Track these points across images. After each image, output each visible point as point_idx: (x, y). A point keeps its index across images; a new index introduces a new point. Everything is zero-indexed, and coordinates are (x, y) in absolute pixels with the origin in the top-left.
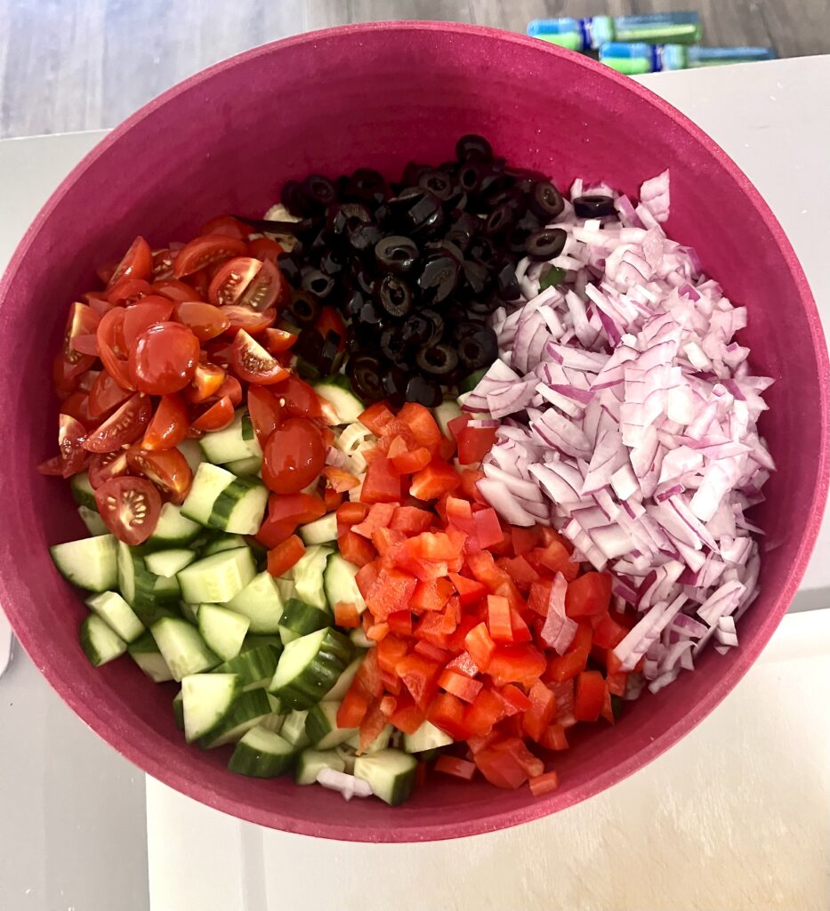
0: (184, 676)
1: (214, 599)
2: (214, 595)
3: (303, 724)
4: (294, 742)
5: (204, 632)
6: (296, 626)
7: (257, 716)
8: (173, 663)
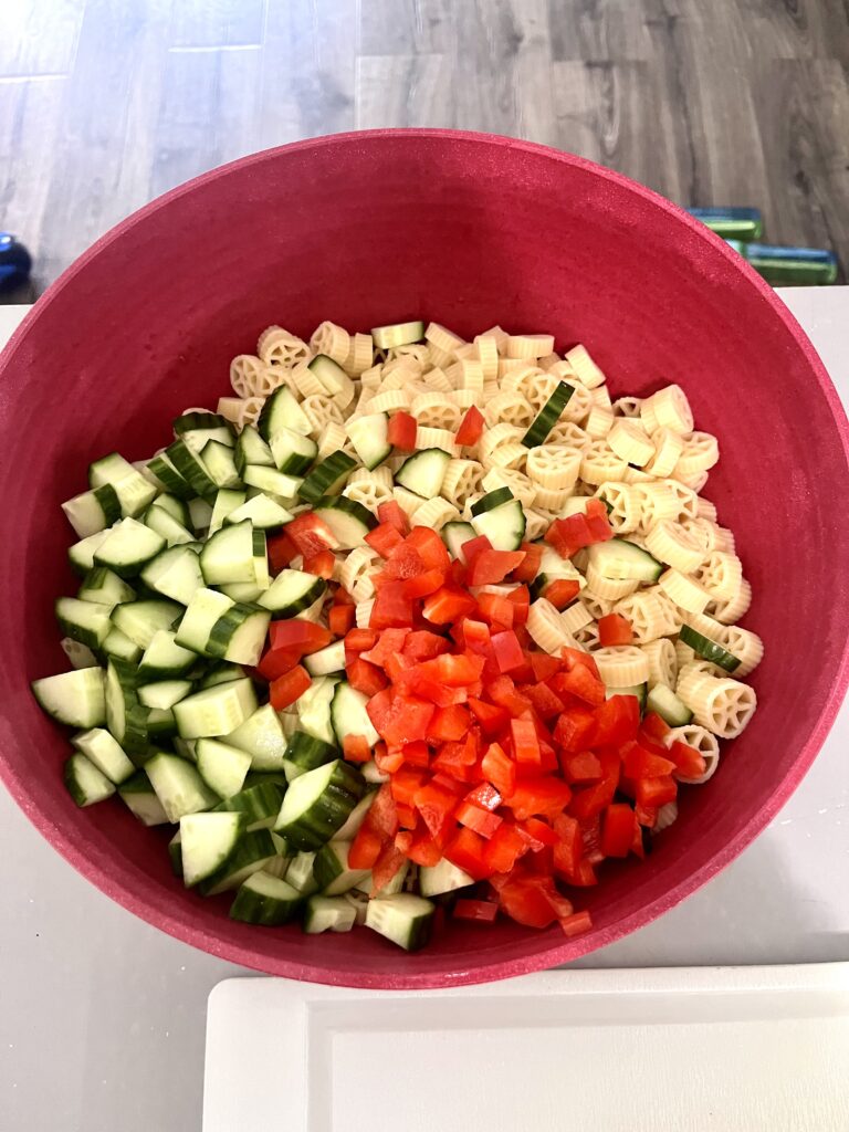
0: (181, 816)
1: (212, 732)
2: (212, 727)
3: (311, 867)
4: (299, 888)
5: (202, 768)
6: (303, 760)
7: (261, 858)
8: (169, 803)
